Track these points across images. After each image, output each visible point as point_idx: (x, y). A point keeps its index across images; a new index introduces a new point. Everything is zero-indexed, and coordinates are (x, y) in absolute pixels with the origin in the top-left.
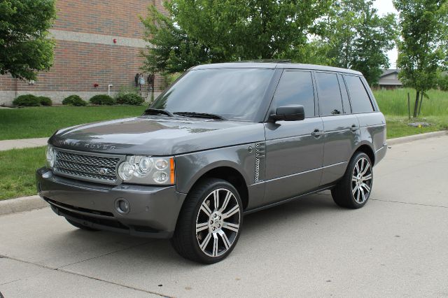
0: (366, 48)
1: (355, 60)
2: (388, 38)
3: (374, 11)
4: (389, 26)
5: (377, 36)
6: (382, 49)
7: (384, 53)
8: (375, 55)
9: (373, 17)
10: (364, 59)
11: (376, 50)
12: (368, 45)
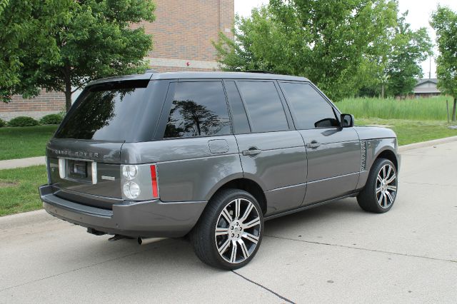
0: (401, 60)
1: (391, 71)
2: (421, 50)
3: (408, 26)
4: (421, 39)
5: (410, 49)
6: (416, 60)
7: (418, 64)
8: (409, 66)
9: (407, 31)
10: (400, 70)
11: (410, 62)
12: (403, 57)
